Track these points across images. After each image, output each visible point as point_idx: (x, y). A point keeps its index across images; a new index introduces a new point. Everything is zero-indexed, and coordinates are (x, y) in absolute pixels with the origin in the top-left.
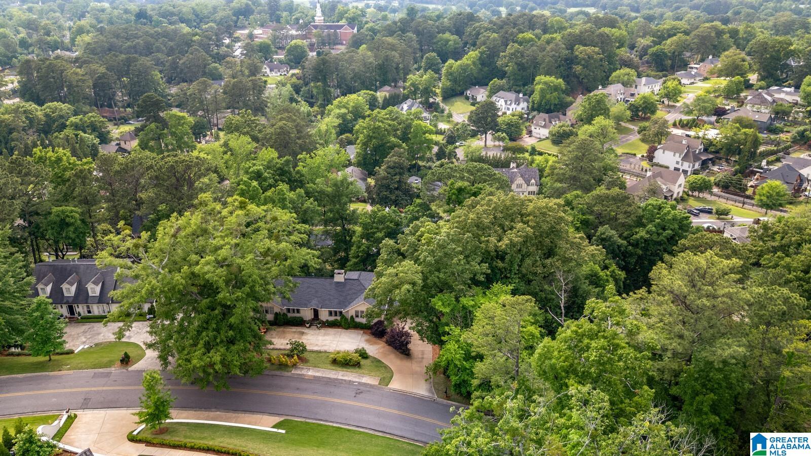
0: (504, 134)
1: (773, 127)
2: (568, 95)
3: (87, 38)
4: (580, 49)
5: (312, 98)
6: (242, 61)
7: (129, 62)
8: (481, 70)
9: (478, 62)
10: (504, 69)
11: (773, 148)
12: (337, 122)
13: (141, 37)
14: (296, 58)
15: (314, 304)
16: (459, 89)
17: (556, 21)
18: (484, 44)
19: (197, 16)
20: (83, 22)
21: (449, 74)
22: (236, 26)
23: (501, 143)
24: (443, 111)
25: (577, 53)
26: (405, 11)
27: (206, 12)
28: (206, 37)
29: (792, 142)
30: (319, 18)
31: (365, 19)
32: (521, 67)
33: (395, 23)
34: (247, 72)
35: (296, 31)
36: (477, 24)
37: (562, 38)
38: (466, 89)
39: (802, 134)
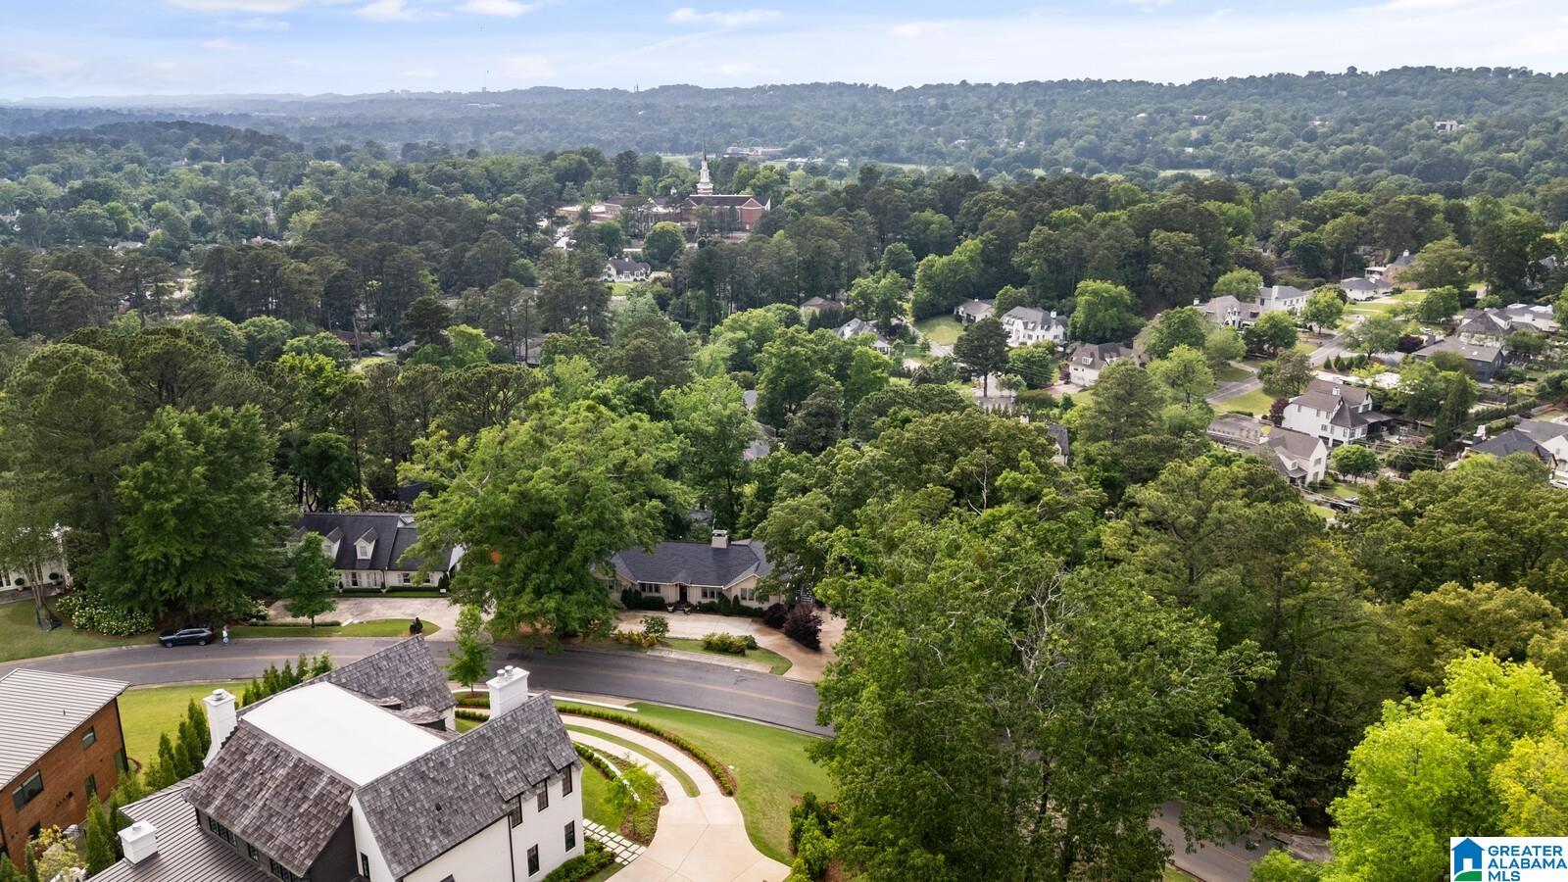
0: (1019, 377)
1: (1506, 371)
2: (1138, 314)
3: (310, 217)
4: (1160, 237)
5: (688, 316)
6: (571, 255)
7: (383, 253)
8: (984, 271)
9: (979, 258)
10: (1025, 271)
11: (1504, 406)
12: (730, 351)
13: (401, 215)
14: (662, 252)
15: (681, 578)
16: (945, 303)
17: (1123, 189)
18: (991, 227)
19: (493, 181)
20: (299, 191)
21: (928, 277)
22: (559, 199)
23: (1014, 393)
24: (913, 340)
25: (1155, 243)
26: (858, 174)
27: (508, 175)
28: (511, 215)
29: (1537, 397)
30: (705, 185)
31: (785, 189)
32: (1056, 266)
33: (837, 193)
34: (577, 273)
35: (665, 207)
36: (982, 195)
37: (1130, 217)
38: (958, 304)
39: (1556, 385)
